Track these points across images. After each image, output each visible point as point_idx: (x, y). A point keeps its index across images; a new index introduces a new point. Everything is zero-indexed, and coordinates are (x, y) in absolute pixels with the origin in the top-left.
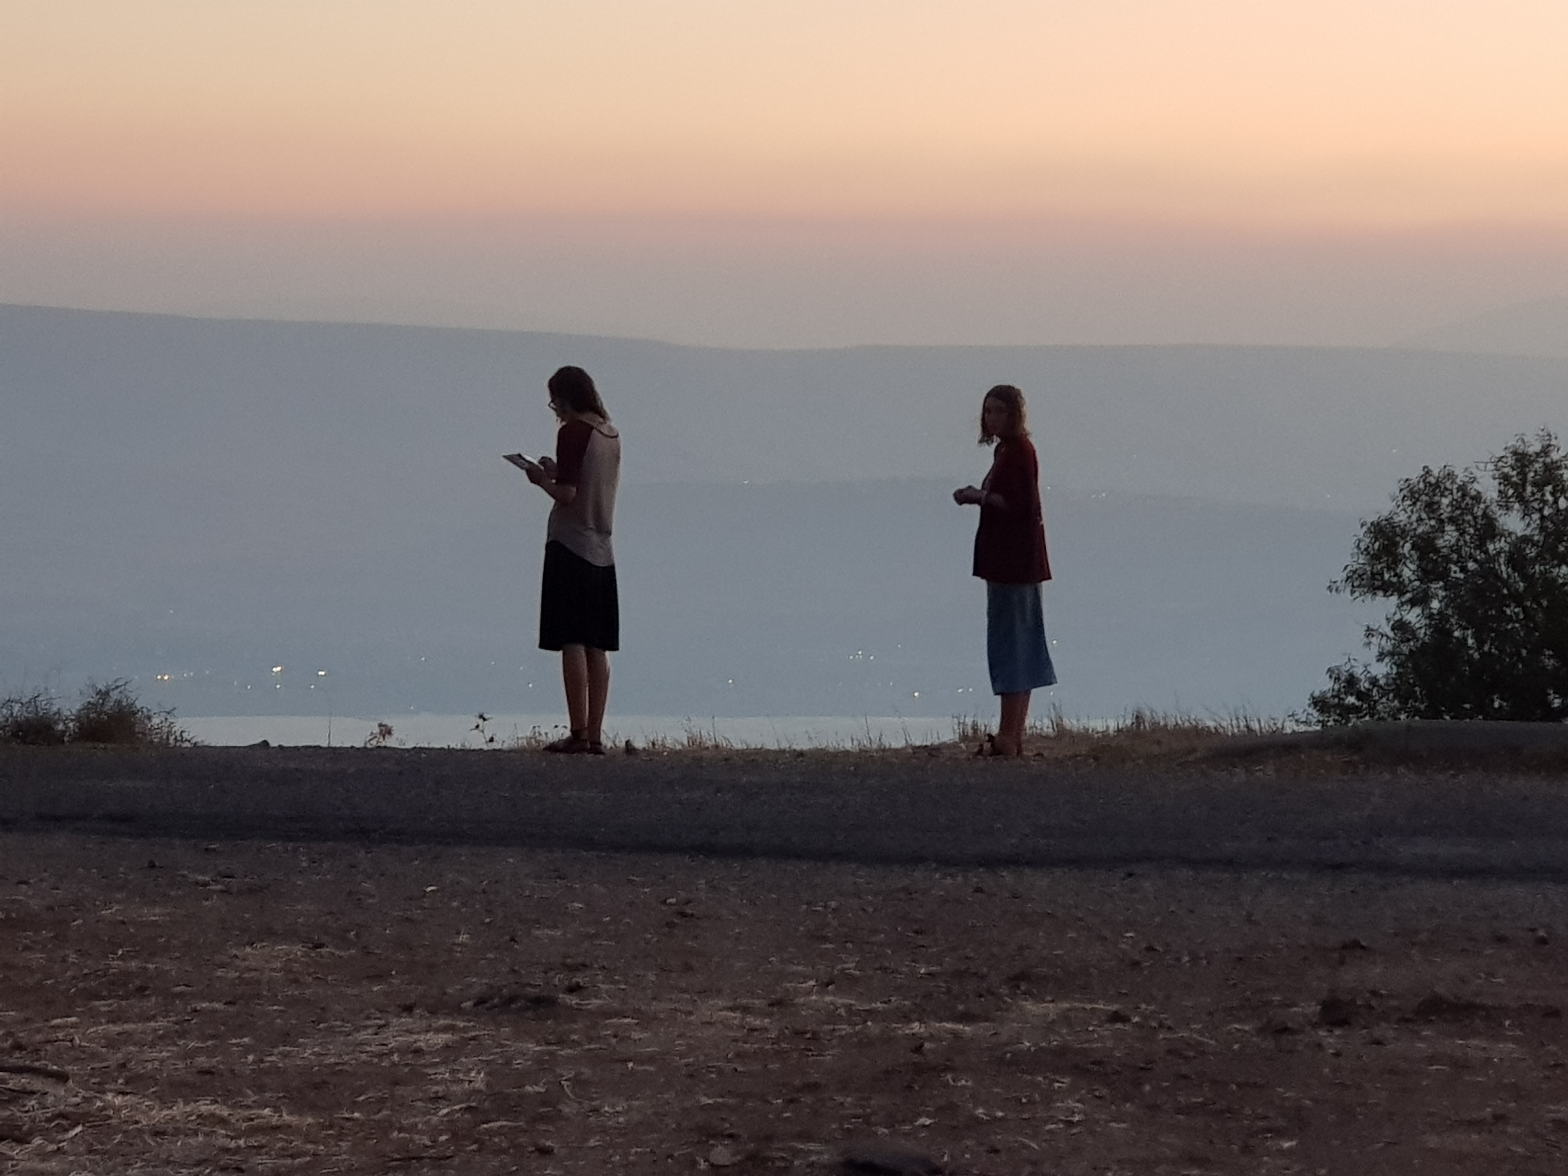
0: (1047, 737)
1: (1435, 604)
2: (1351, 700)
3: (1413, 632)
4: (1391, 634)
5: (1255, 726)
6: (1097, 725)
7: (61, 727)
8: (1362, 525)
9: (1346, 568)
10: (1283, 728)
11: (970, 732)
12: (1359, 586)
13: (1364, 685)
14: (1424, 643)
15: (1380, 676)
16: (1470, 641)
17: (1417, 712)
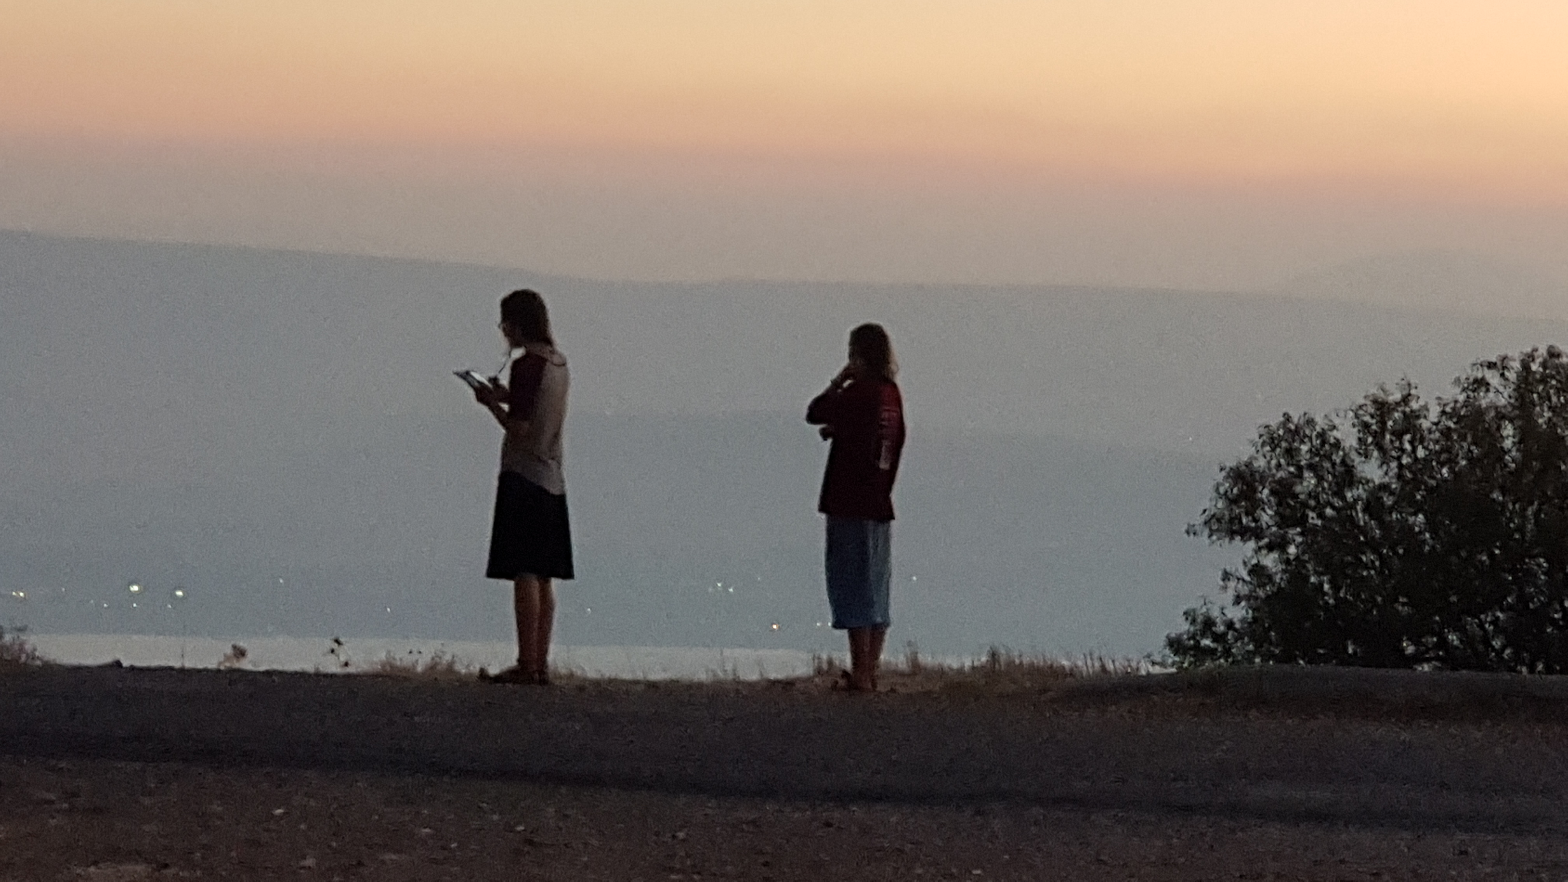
0: (902, 674)
1: (1292, 550)
2: (1206, 642)
3: (1270, 578)
4: (1248, 578)
5: (1110, 667)
6: (952, 662)
8: (1221, 470)
9: (1205, 511)
10: (1138, 669)
12: (1217, 530)
13: (1221, 628)
14: (1280, 588)
16: (1326, 587)
17: (1272, 656)
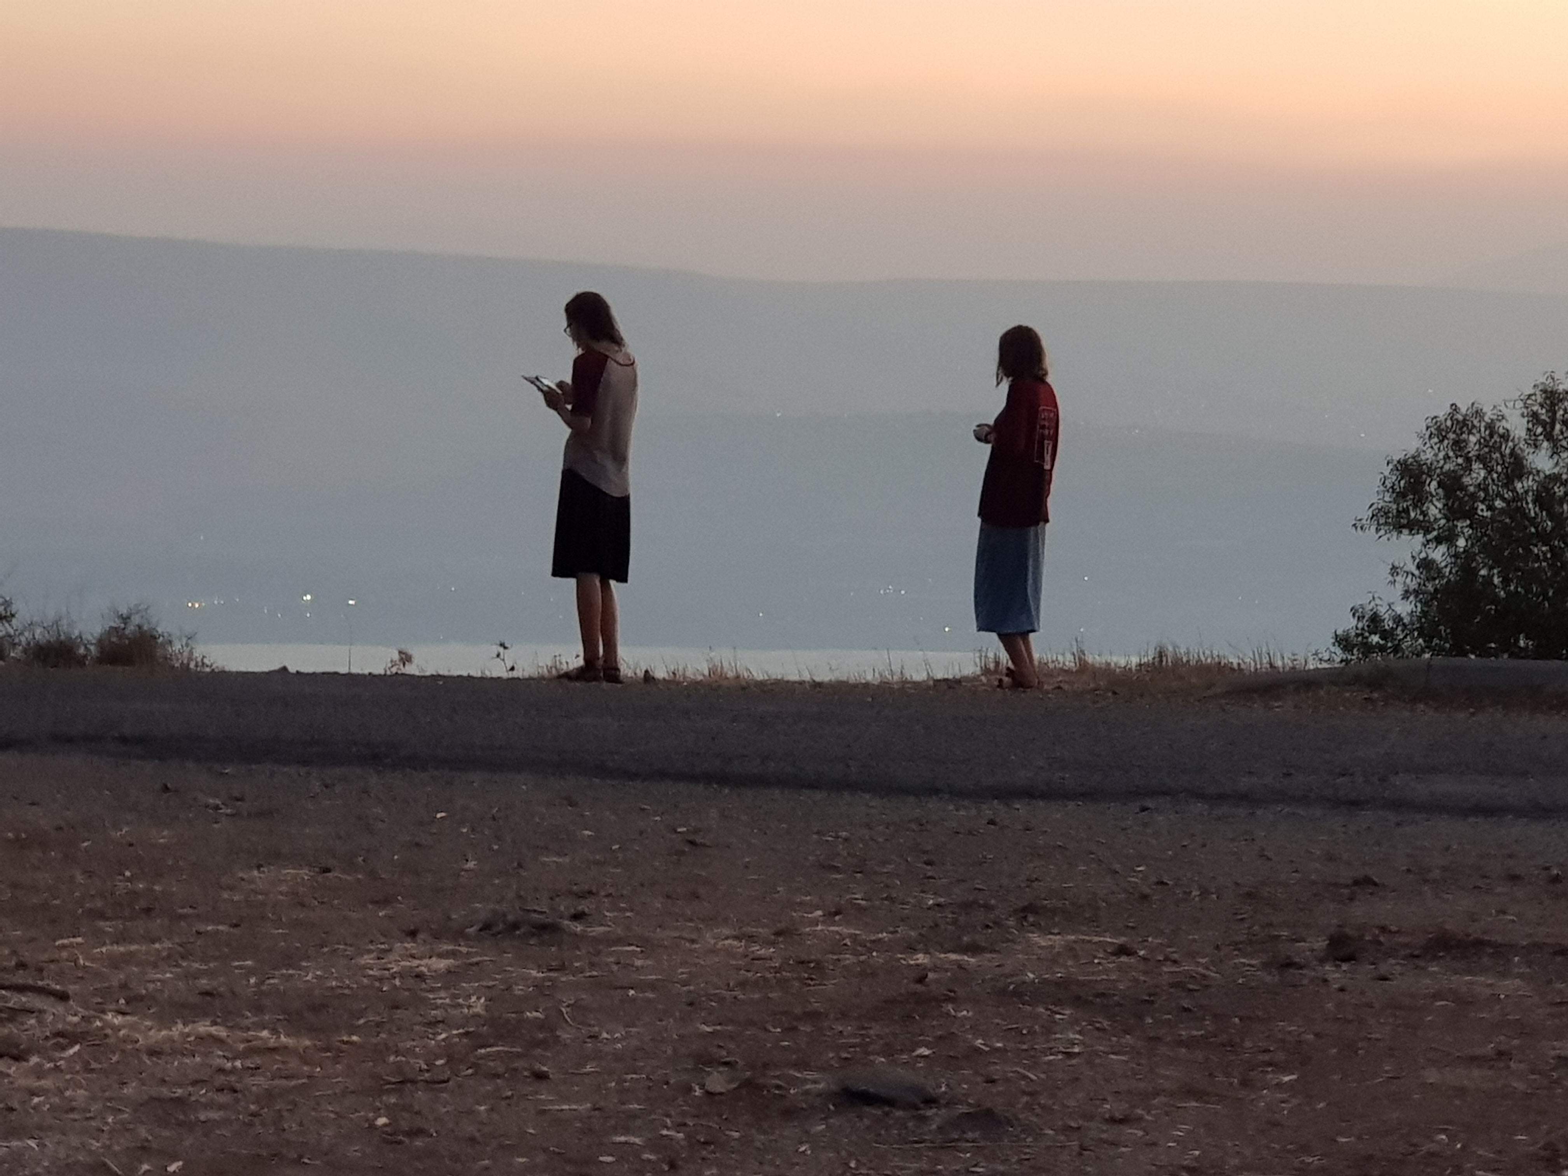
0: (1068, 672)
1: (1461, 543)
2: (1375, 639)
3: (1439, 571)
4: (1417, 573)
5: (1279, 663)
6: (1119, 660)
7: (82, 651)
8: (1389, 463)
9: (1370, 507)
10: (1305, 665)
11: (992, 666)
12: (1386, 523)
13: (1389, 624)
14: (1449, 581)
15: (1404, 615)
16: (1496, 580)
17: (1441, 651)
